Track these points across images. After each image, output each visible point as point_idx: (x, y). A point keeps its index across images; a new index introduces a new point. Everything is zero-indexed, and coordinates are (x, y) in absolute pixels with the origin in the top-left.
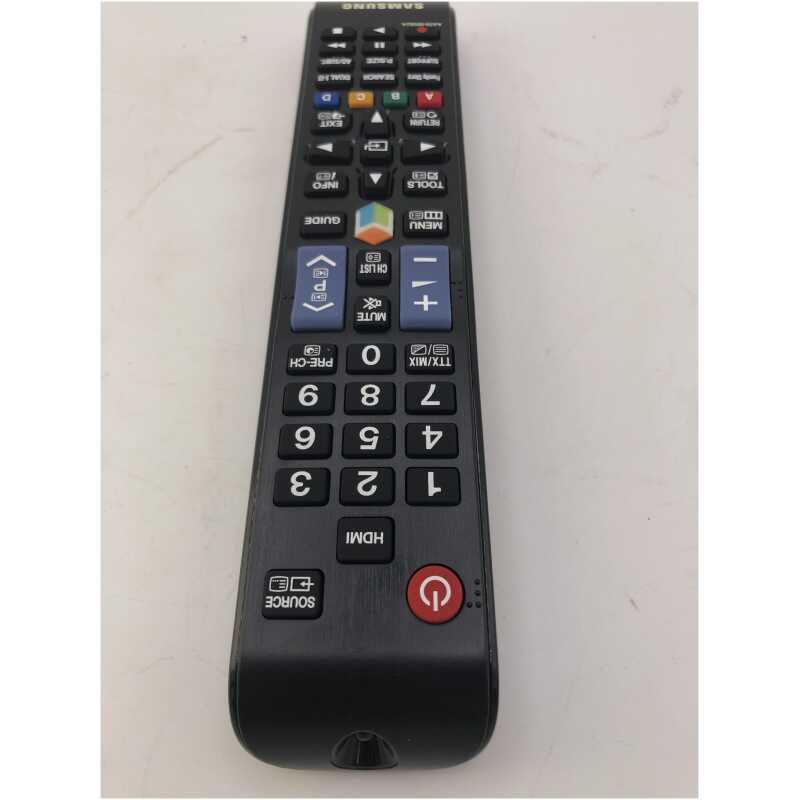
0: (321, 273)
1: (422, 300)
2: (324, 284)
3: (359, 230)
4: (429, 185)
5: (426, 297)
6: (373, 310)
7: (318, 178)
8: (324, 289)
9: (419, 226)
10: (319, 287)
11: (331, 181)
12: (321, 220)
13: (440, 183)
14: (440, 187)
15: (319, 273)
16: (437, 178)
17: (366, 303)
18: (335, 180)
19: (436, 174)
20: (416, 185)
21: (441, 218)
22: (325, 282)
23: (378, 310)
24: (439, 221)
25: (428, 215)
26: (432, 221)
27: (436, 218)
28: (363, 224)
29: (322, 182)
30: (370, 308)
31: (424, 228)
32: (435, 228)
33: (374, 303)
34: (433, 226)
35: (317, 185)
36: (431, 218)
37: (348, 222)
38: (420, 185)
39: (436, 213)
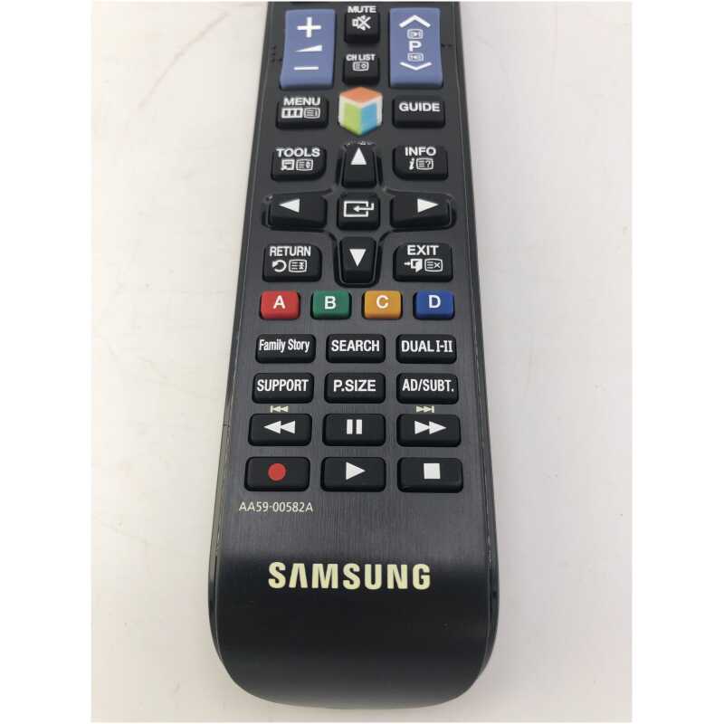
0: (415, 57)
1: (313, 31)
2: (411, 48)
3: (377, 100)
4: (294, 152)
5: (309, 35)
6: (360, 15)
7: (431, 161)
8: (411, 43)
9: (311, 101)
10: (416, 44)
11: (416, 157)
12: (421, 107)
13: (280, 155)
14: (280, 150)
15: (419, 57)
16: (283, 161)
17: (367, 23)
18: (409, 158)
19: (284, 168)
20: (309, 152)
21: (284, 110)
22: (411, 49)
23: (356, 15)
24: (287, 106)
25: (298, 112)
26: (294, 106)
27: (289, 110)
28: (373, 107)
29: (424, 155)
30: (363, 17)
31: (305, 99)
32: (292, 99)
33: (360, 22)
34: (295, 100)
35: (431, 151)
36: (295, 110)
37: (390, 108)
38: (304, 152)
39: (289, 116)
